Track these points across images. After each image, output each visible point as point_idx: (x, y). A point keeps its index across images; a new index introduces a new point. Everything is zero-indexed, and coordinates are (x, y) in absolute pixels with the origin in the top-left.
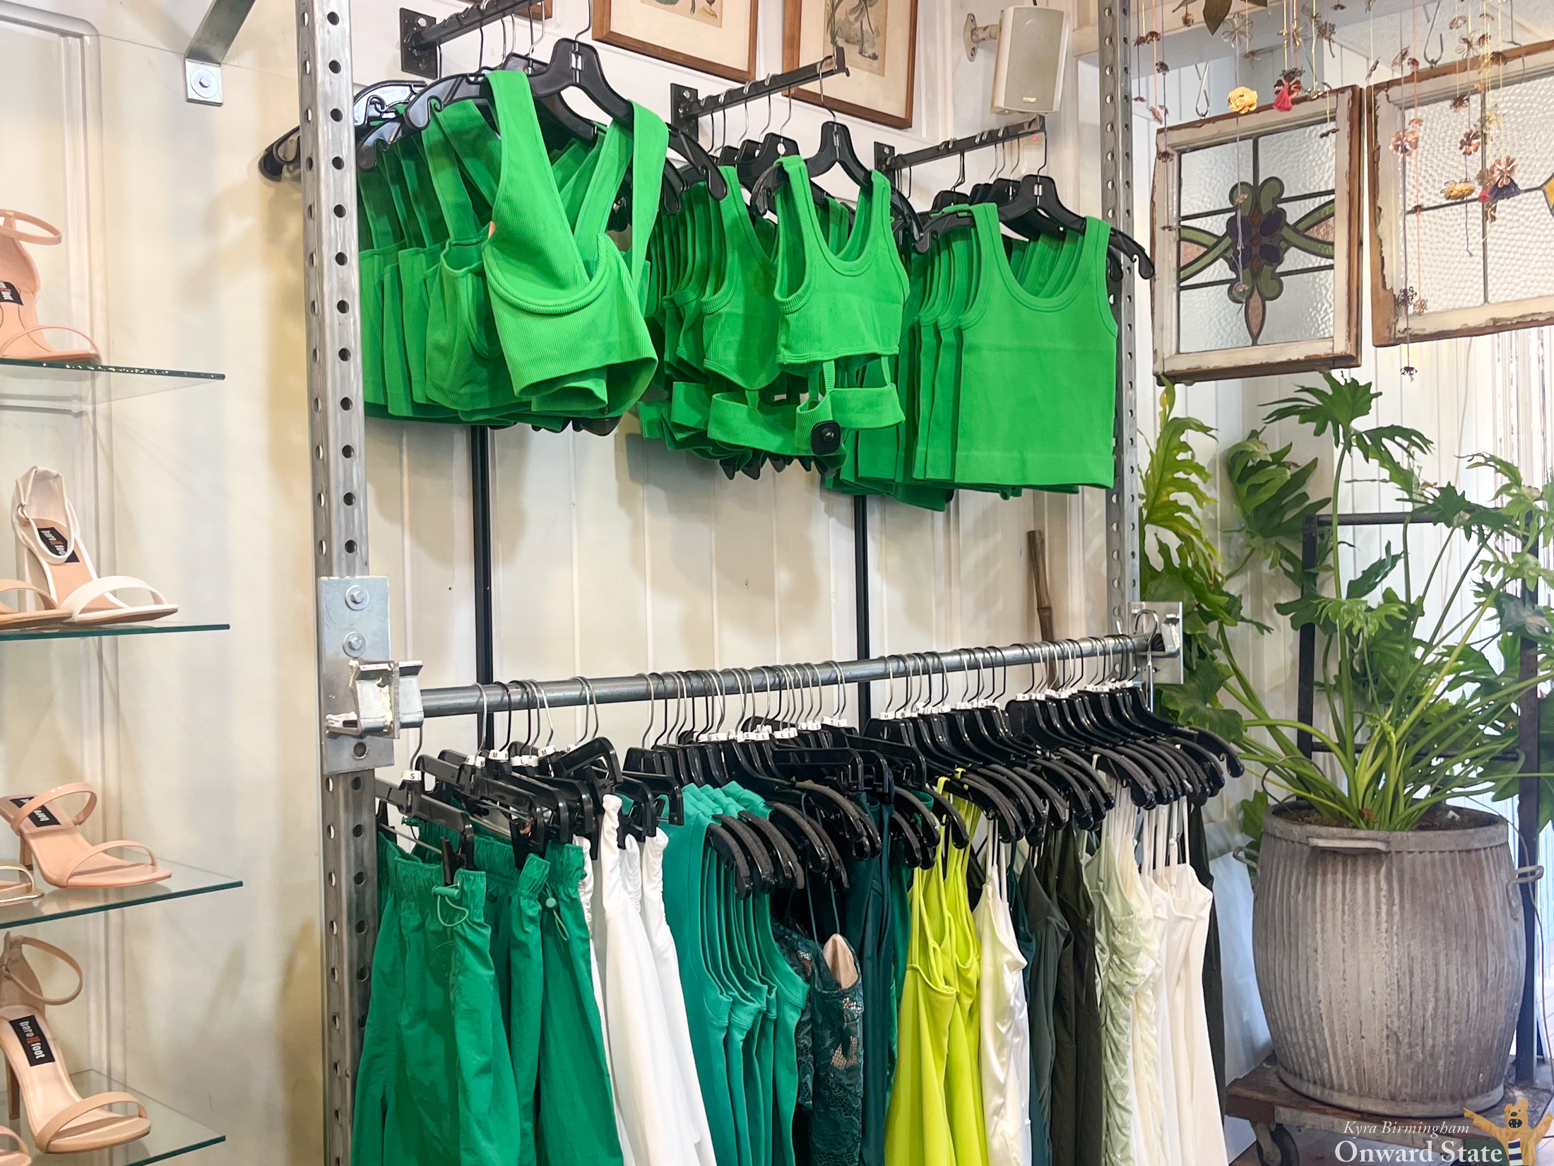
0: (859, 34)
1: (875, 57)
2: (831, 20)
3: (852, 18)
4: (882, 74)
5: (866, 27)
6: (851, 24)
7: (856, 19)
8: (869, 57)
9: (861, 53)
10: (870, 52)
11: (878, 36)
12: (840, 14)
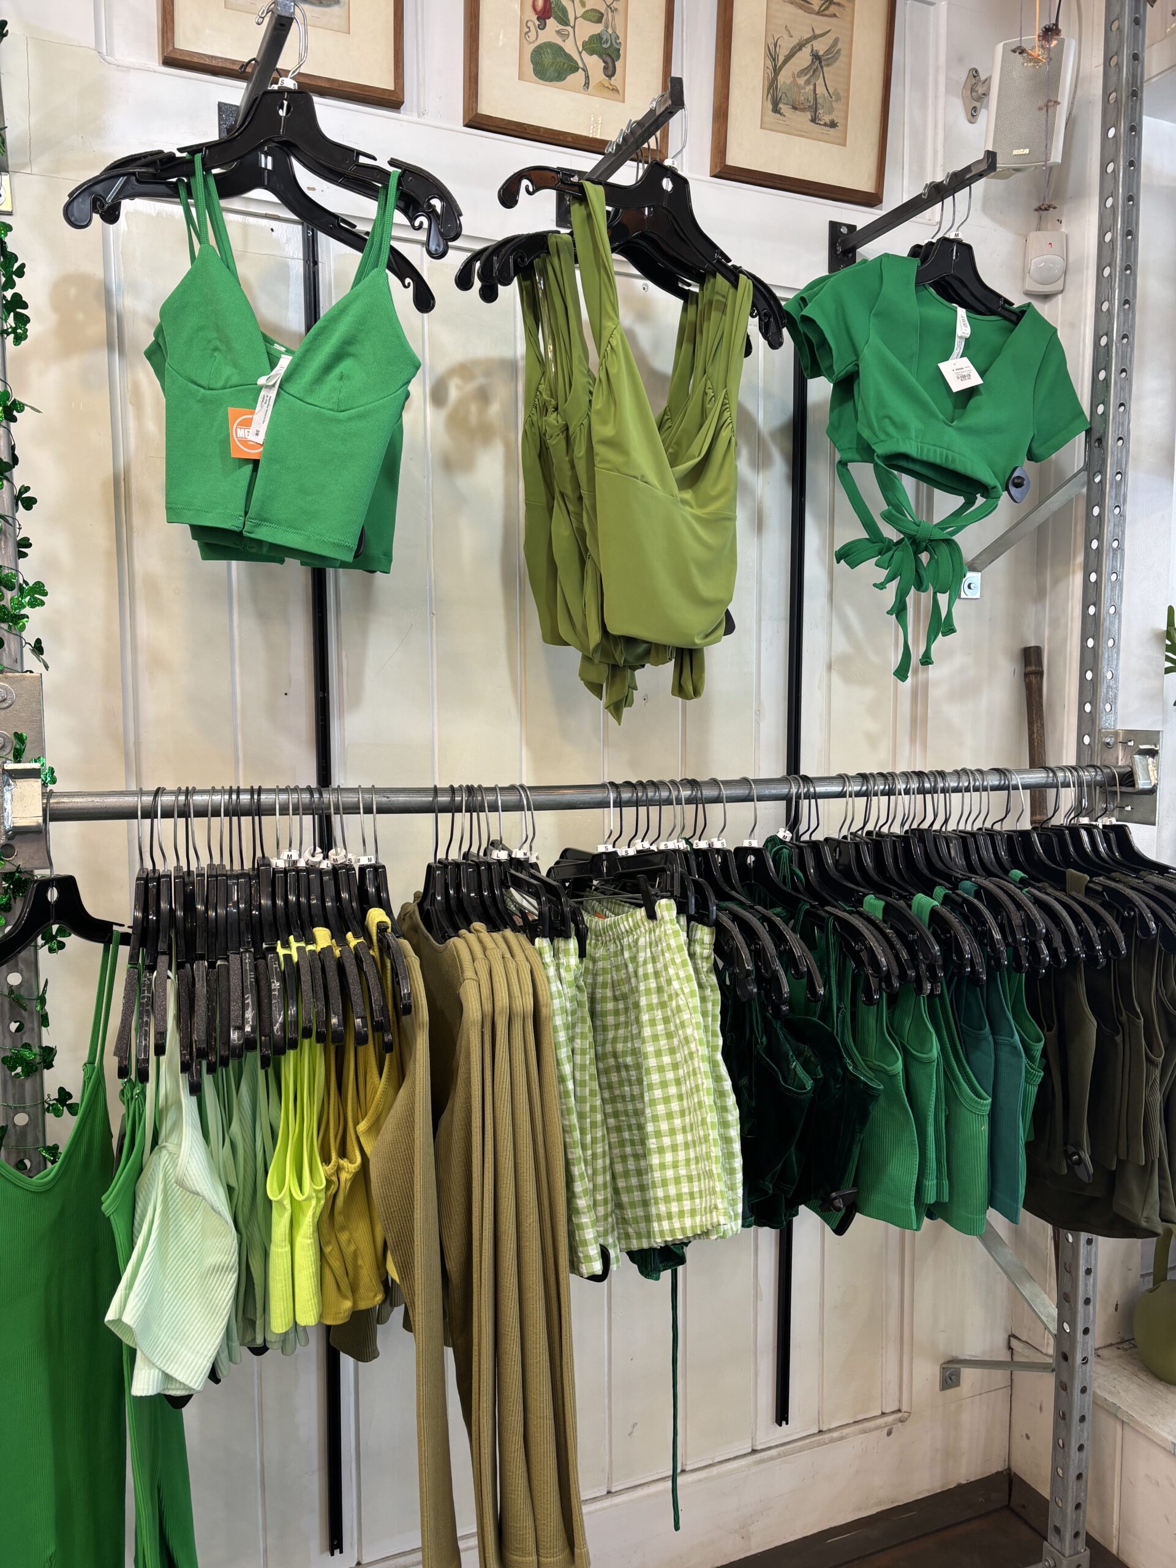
0: (811, 99)
1: (833, 125)
2: (772, 85)
3: (801, 81)
4: (844, 145)
5: (821, 89)
6: (799, 87)
7: (808, 82)
8: (825, 125)
9: (814, 120)
10: (827, 119)
11: (838, 99)
12: (784, 77)
